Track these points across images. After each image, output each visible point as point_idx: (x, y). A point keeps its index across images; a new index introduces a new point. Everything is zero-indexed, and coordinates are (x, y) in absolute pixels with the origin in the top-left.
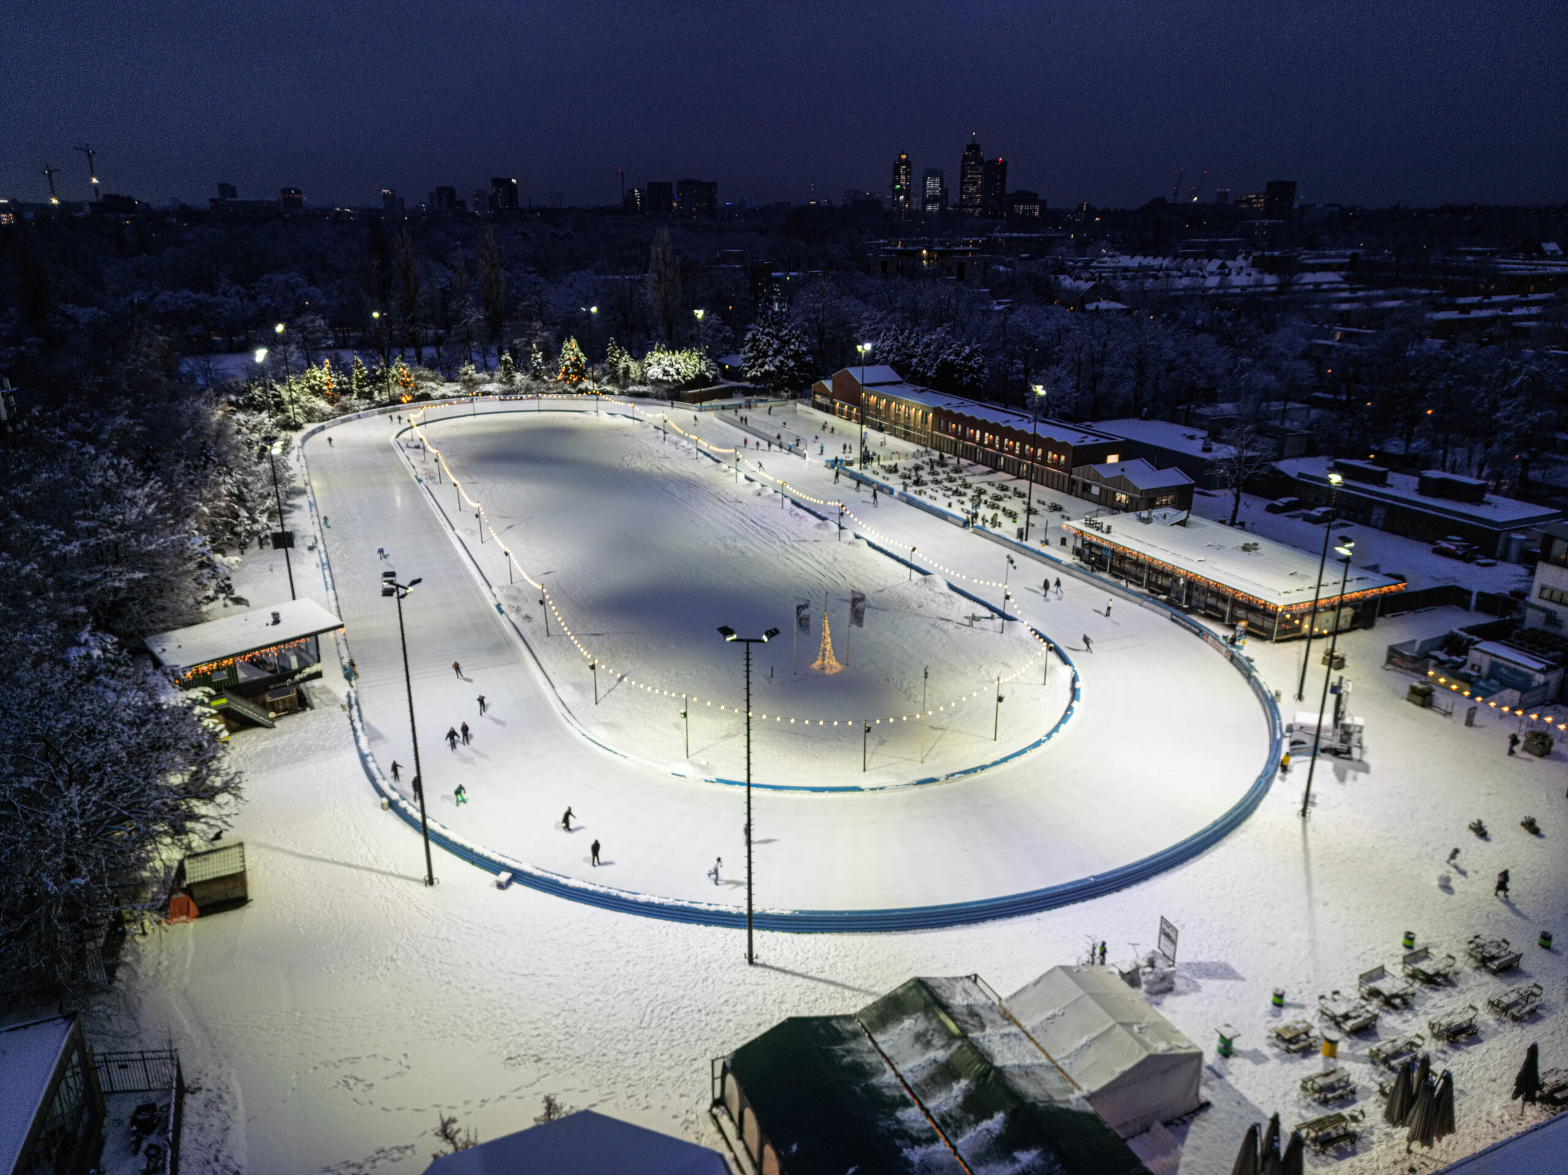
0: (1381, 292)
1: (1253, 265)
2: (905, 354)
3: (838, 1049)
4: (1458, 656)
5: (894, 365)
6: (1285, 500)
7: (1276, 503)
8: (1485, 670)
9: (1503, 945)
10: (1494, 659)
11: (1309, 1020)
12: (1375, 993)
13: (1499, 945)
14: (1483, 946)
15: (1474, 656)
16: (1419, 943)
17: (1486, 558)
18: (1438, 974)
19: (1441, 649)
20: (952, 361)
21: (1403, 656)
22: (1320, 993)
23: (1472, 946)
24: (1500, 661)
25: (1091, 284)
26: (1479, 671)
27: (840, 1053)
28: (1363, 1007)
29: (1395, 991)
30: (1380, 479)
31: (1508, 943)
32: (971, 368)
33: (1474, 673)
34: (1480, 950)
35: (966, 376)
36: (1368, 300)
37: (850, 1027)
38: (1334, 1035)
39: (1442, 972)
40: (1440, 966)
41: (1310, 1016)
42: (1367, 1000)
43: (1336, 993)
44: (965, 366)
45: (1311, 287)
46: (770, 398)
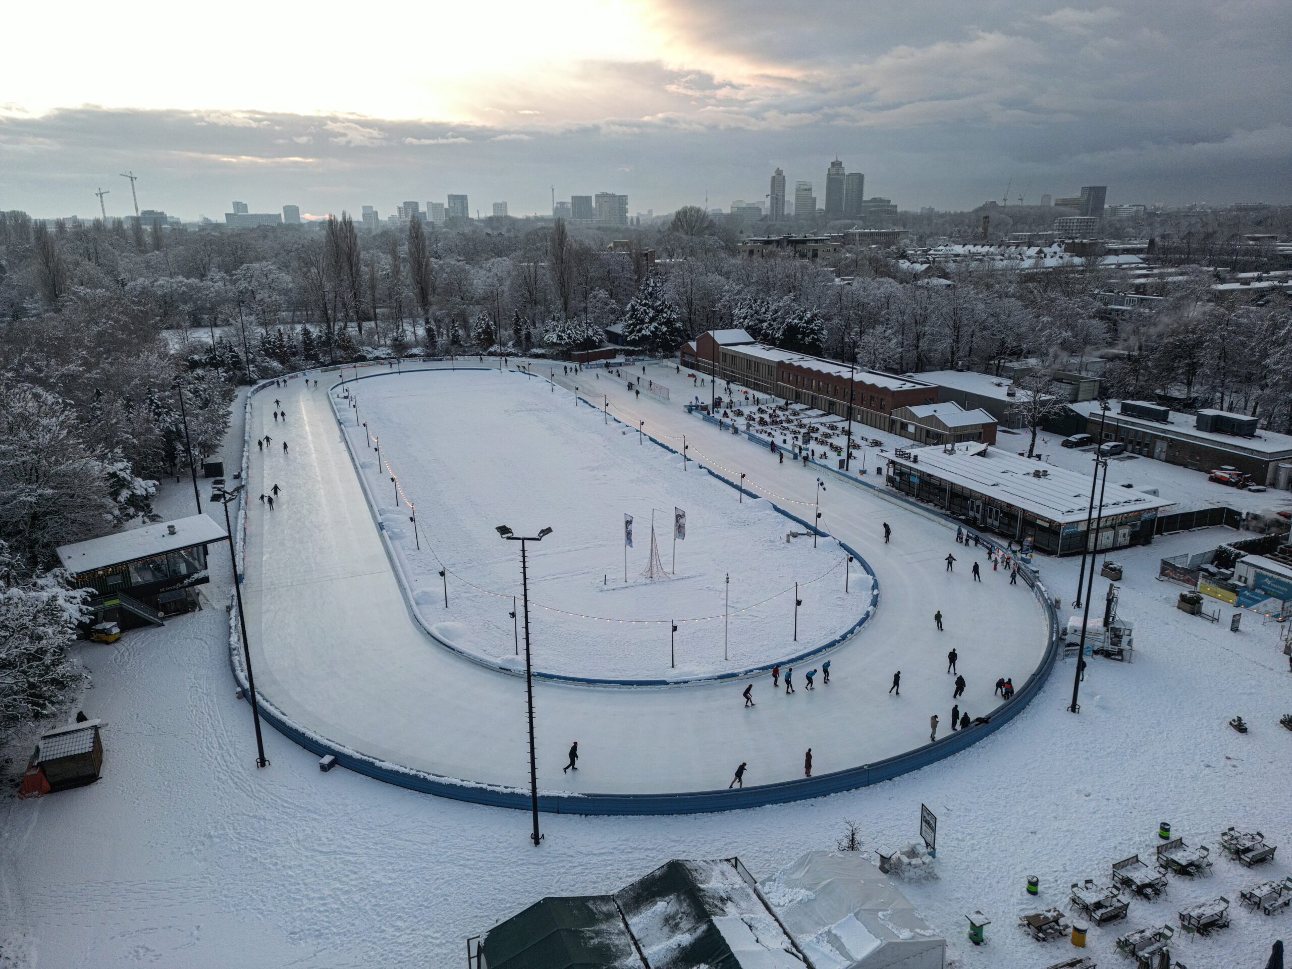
0: (1173, 270)
1: (1066, 251)
2: (758, 320)
3: (588, 931)
4: (1227, 569)
5: (748, 329)
6: (1079, 436)
7: (1070, 439)
8: (1251, 581)
9: (1258, 837)
10: (1258, 570)
11: (1061, 909)
12: (1127, 882)
13: (1253, 838)
14: (1237, 839)
15: (1240, 569)
16: (1174, 835)
17: (1258, 485)
18: (1191, 864)
19: (1212, 563)
20: (796, 325)
21: (1175, 568)
22: (1074, 882)
23: (1226, 838)
24: (1264, 573)
25: (925, 266)
26: (1245, 582)
27: (589, 934)
28: (1115, 896)
29: (1147, 881)
30: (1162, 417)
31: (1262, 836)
32: (812, 330)
33: (1242, 584)
34: (1234, 842)
35: (808, 336)
36: (1161, 276)
37: (605, 908)
38: (1082, 924)
39: (1196, 863)
40: (1195, 858)
41: (1063, 904)
42: (1118, 889)
43: (1090, 881)
44: (807, 328)
45: (1113, 267)
46: (647, 358)
